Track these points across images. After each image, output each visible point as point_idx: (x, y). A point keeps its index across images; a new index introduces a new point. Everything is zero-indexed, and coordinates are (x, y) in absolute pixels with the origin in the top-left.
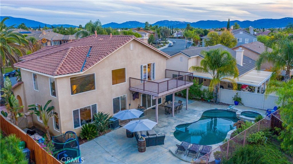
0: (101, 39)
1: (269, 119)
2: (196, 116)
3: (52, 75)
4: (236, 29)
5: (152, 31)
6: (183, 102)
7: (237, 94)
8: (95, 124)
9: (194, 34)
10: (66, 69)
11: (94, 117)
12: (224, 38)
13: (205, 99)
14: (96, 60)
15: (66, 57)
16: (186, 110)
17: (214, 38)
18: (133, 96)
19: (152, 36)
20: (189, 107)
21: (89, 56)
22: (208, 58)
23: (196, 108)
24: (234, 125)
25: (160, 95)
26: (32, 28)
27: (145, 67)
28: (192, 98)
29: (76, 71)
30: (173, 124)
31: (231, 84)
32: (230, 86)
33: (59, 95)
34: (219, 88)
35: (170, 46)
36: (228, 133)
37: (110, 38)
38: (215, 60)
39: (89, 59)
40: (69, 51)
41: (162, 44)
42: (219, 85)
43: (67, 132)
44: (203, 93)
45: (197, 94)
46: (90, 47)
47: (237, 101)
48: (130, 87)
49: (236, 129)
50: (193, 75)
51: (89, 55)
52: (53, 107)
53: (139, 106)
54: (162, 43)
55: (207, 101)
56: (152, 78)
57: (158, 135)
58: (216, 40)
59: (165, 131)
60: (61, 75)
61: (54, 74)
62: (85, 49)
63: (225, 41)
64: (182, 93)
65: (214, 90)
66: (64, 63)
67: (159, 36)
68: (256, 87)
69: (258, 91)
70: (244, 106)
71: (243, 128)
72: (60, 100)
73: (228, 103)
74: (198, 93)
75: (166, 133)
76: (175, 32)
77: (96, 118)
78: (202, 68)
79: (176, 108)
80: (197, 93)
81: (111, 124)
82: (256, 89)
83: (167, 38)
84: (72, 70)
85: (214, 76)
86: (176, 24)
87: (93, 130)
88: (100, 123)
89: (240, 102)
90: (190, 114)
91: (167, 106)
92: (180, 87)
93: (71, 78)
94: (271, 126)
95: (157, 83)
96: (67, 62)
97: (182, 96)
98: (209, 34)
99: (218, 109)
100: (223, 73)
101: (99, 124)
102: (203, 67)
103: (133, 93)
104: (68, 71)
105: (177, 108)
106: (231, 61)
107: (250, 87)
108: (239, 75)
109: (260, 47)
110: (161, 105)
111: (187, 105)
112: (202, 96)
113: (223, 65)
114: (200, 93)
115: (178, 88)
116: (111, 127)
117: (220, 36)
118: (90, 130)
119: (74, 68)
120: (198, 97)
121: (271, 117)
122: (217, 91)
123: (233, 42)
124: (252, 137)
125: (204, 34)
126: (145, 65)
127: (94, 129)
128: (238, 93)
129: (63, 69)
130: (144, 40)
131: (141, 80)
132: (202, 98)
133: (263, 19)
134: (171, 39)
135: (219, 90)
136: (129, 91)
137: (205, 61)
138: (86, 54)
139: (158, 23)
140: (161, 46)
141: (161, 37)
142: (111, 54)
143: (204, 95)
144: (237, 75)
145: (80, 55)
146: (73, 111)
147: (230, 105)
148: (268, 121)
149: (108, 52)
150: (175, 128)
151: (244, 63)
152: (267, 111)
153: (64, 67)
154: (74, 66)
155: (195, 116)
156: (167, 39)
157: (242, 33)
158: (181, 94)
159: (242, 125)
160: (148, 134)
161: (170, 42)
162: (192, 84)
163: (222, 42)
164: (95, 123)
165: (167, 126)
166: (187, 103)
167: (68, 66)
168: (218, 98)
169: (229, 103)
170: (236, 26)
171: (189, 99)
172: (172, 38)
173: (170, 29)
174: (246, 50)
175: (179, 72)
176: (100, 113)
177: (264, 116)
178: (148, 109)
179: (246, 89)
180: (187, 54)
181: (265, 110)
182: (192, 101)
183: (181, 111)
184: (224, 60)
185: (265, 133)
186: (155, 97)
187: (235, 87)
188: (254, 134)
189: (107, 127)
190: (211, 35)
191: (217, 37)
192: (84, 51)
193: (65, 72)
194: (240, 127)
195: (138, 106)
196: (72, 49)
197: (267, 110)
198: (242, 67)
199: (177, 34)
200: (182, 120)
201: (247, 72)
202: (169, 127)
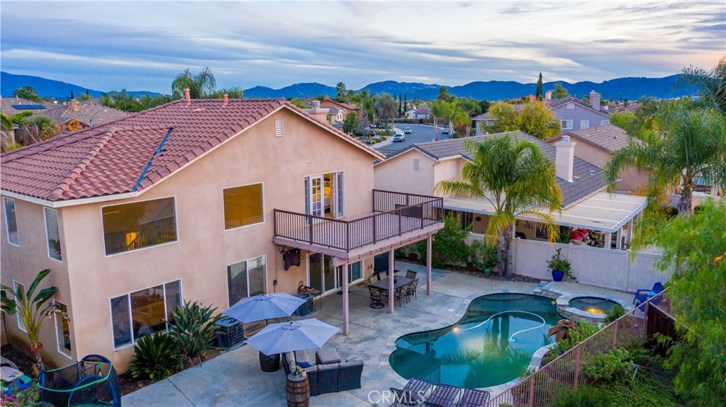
0: (199, 110)
1: (642, 315)
2: (453, 310)
3: (48, 200)
4: (559, 97)
5: (353, 106)
6: (419, 275)
7: (558, 251)
8: (172, 336)
9: (455, 111)
10: (92, 184)
11: (171, 316)
12: (529, 118)
13: (478, 267)
14: (178, 160)
15: (94, 153)
16: (428, 296)
17: (503, 118)
18: (284, 259)
19: (354, 115)
20: (436, 288)
21: (161, 151)
22: (483, 160)
23: (454, 291)
24: (551, 333)
25: (353, 254)
26: (56, 100)
27: (316, 182)
28: (443, 264)
29: (121, 189)
30: (391, 334)
31: (543, 226)
32: (541, 233)
33: (68, 256)
34: (511, 238)
35: (397, 141)
36: (535, 355)
37: (223, 106)
38: (501, 164)
39: (161, 158)
40: (107, 138)
41: (378, 137)
42: (512, 228)
43: (85, 359)
44: (472, 251)
45: (456, 254)
46: (167, 130)
47: (558, 270)
48: (276, 235)
49: (555, 343)
50: (444, 204)
51: (163, 148)
52: (53, 288)
53: (302, 286)
54: (377, 134)
55: (483, 272)
56: (335, 211)
57: (343, 364)
58: (509, 125)
59: (367, 352)
60: (74, 198)
61: (52, 196)
62: (153, 134)
63: (532, 127)
64: (417, 252)
65: (498, 242)
66: (87, 167)
67: (371, 118)
68: (608, 233)
69: (614, 246)
70: (577, 282)
71: (573, 339)
72: (71, 267)
73: (536, 277)
74: (460, 250)
75: (368, 357)
76: (412, 109)
77: (177, 318)
78: (468, 186)
79: (398, 290)
80: (457, 251)
81: (222, 336)
82: (609, 241)
83: (390, 122)
84: (108, 188)
85: (499, 206)
86: (414, 90)
87: (167, 351)
88: (186, 331)
89: (567, 274)
90: (438, 306)
91: (376, 285)
92: (410, 233)
93: (104, 210)
94: (648, 334)
95: (345, 222)
96: (97, 166)
97: (418, 260)
98: (491, 109)
99: (510, 292)
100: (521, 197)
101: (185, 336)
102: (469, 182)
103: (283, 251)
104: (97, 189)
105: (403, 290)
106: (541, 166)
107: (593, 236)
108: (561, 203)
109: (615, 138)
110: (362, 283)
111: (428, 283)
112: (470, 260)
113: (522, 178)
114: (463, 251)
115: (402, 235)
116: (220, 342)
117: (518, 114)
118: (157, 351)
119: (113, 181)
120: (458, 263)
121: (646, 308)
122: (508, 246)
123: (550, 127)
124: (597, 365)
125: (481, 111)
126: (316, 178)
127: (170, 349)
128: (560, 249)
129: (81, 185)
130: (317, 115)
131: (306, 216)
132: (469, 264)
133: (624, 78)
134: (401, 125)
135: (512, 244)
136: (272, 245)
137: (475, 167)
138: (153, 148)
139: (371, 86)
140: (374, 141)
141: (375, 120)
142: (221, 144)
143: (473, 257)
144: (558, 203)
145: (136, 149)
146: (112, 300)
147: (542, 282)
148: (639, 320)
149: (211, 141)
150: (394, 345)
151: (576, 175)
152: (637, 295)
153: (87, 178)
154: (116, 175)
155: (449, 310)
156: (389, 124)
157: (573, 108)
158: (416, 255)
159: (570, 333)
160: (319, 362)
161: (398, 130)
162: (442, 225)
163: (524, 128)
164: (173, 334)
165: (373, 338)
166: (428, 277)
167: (97, 177)
168: (511, 263)
169: (540, 277)
170: (559, 91)
171: (436, 265)
172: (405, 122)
173: (398, 101)
174: (582, 144)
175: (408, 195)
176: (190, 307)
177: (630, 308)
178: (326, 293)
179: (583, 241)
180: (431, 152)
181: (631, 293)
182: (441, 273)
183: (412, 297)
184: (522, 165)
185: (632, 351)
186: (341, 259)
187: (554, 234)
188: (601, 355)
189: (210, 342)
190: (497, 113)
191: (512, 117)
192: (151, 139)
193: (86, 190)
194: (565, 337)
195: (298, 287)
196: (116, 132)
197: (636, 291)
198: (573, 185)
199: (417, 113)
200: (414, 321)
201: (584, 198)
202: (379, 340)
